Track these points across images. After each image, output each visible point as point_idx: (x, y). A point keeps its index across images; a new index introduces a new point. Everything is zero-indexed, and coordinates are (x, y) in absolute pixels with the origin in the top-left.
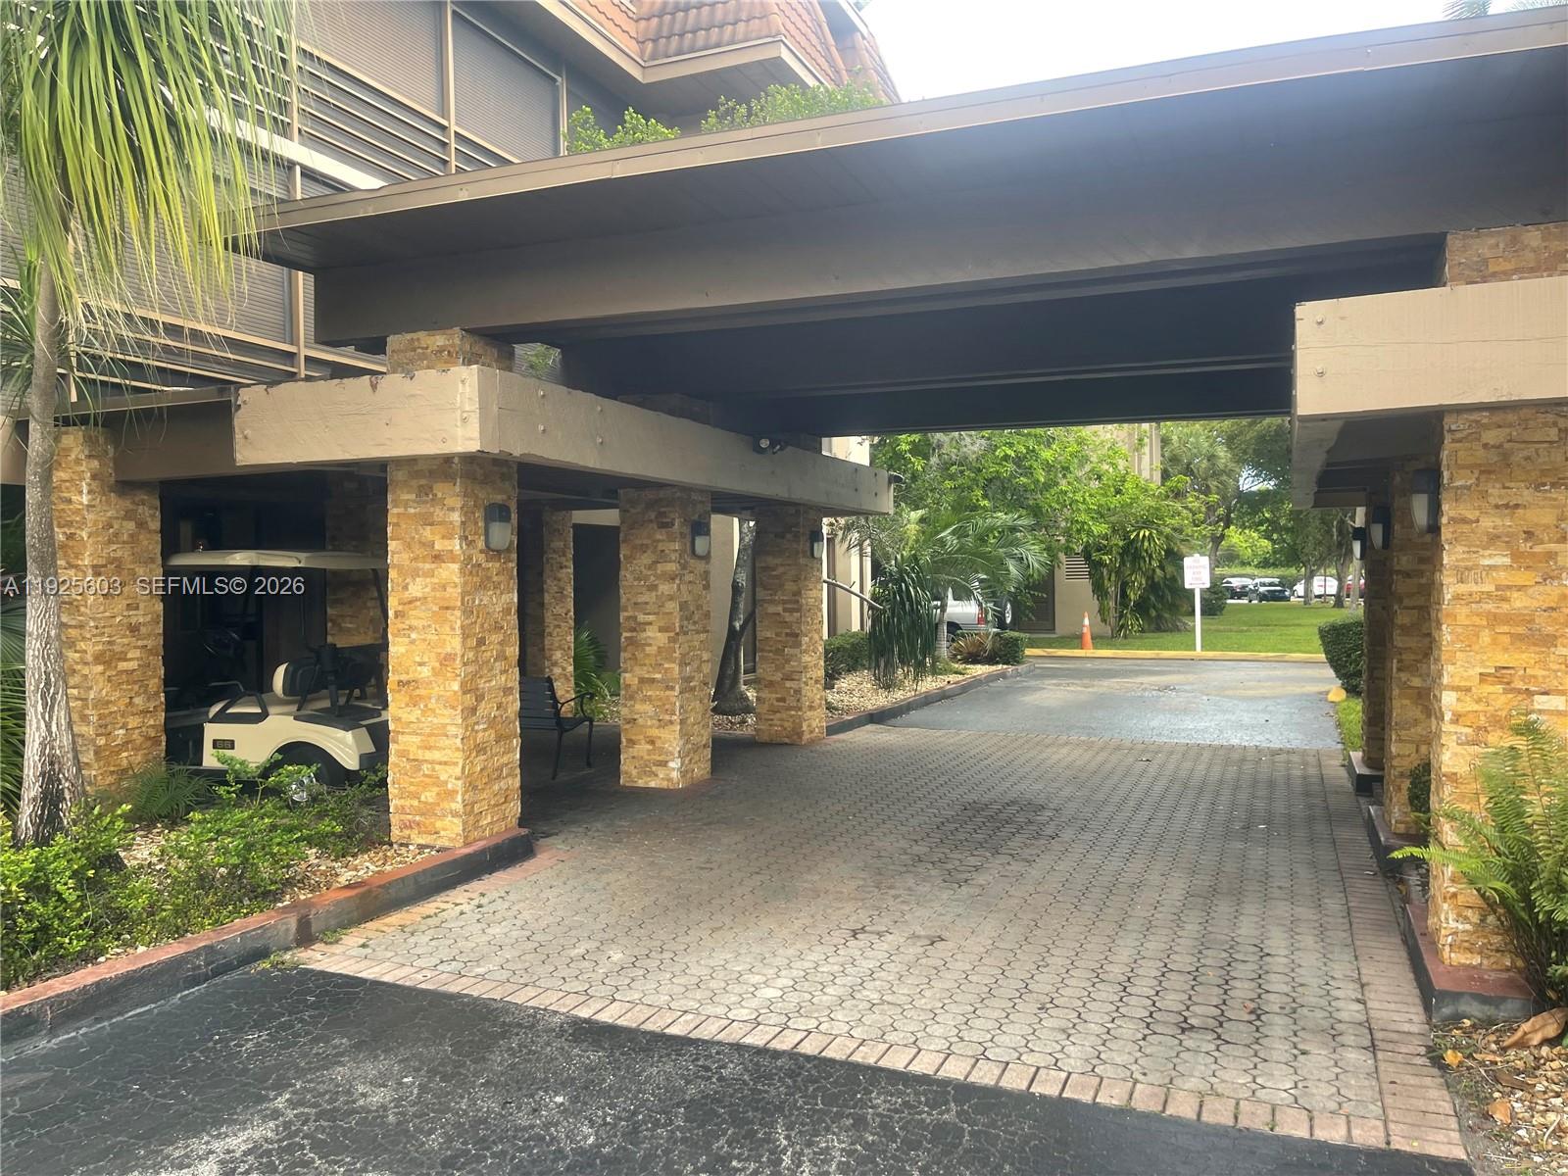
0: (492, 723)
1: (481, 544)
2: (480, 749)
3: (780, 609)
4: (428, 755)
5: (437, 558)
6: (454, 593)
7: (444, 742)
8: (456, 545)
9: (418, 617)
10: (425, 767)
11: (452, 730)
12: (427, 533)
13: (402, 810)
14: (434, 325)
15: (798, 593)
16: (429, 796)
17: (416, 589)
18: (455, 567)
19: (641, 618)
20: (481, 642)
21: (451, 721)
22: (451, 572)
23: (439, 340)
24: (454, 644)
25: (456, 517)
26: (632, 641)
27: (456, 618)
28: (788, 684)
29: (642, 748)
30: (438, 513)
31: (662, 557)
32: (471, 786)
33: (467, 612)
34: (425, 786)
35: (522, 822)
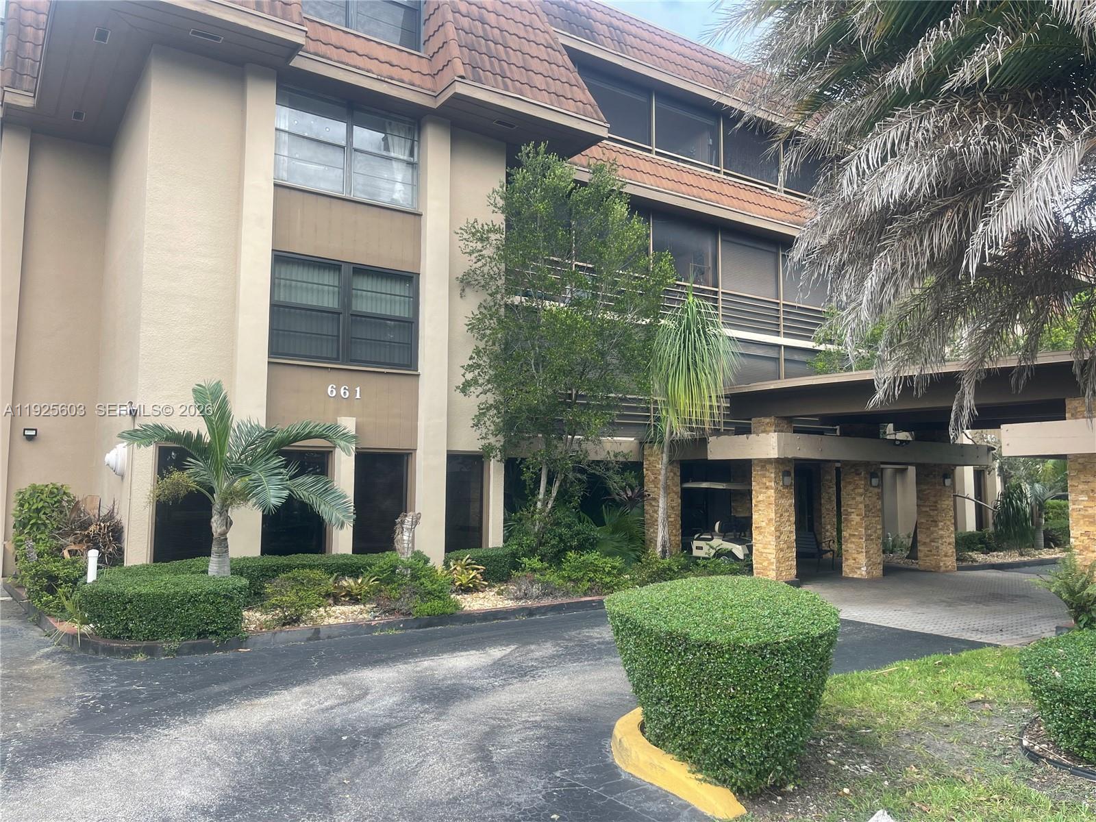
0: (785, 542)
1: (781, 484)
2: (782, 550)
3: (928, 509)
4: (765, 551)
5: (767, 488)
6: (772, 499)
7: (769, 546)
8: (773, 484)
9: (761, 507)
10: (764, 555)
11: (772, 543)
12: (764, 480)
13: (757, 568)
14: (766, 416)
15: (936, 502)
16: (765, 564)
17: (761, 497)
18: (773, 491)
19: (849, 510)
20: (781, 515)
21: (772, 539)
22: (771, 492)
23: (768, 420)
24: (773, 515)
25: (773, 475)
26: (846, 519)
27: (773, 507)
28: (933, 544)
29: (851, 562)
30: (768, 474)
31: (857, 487)
32: (778, 561)
33: (777, 505)
34: (764, 561)
35: (797, 576)
